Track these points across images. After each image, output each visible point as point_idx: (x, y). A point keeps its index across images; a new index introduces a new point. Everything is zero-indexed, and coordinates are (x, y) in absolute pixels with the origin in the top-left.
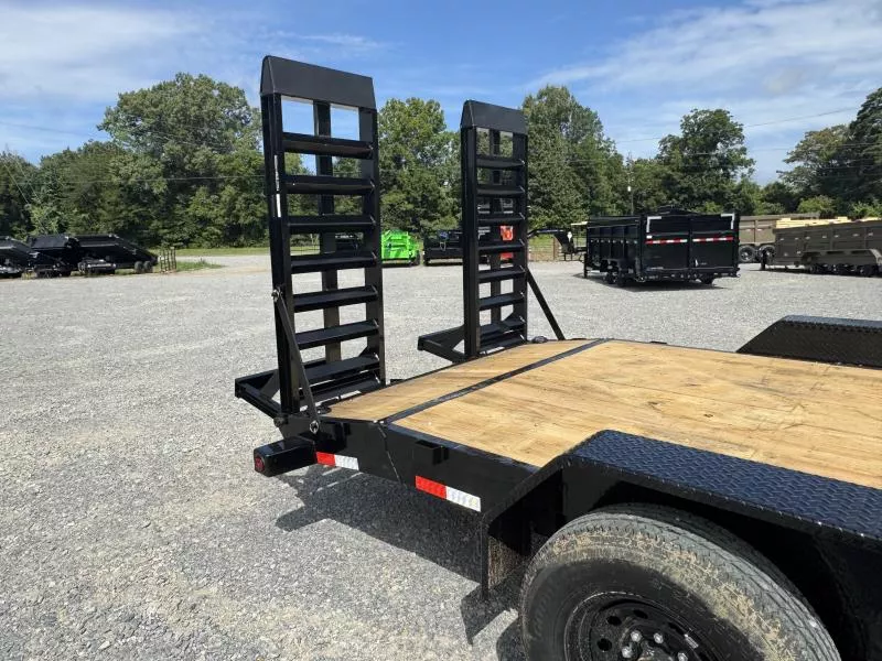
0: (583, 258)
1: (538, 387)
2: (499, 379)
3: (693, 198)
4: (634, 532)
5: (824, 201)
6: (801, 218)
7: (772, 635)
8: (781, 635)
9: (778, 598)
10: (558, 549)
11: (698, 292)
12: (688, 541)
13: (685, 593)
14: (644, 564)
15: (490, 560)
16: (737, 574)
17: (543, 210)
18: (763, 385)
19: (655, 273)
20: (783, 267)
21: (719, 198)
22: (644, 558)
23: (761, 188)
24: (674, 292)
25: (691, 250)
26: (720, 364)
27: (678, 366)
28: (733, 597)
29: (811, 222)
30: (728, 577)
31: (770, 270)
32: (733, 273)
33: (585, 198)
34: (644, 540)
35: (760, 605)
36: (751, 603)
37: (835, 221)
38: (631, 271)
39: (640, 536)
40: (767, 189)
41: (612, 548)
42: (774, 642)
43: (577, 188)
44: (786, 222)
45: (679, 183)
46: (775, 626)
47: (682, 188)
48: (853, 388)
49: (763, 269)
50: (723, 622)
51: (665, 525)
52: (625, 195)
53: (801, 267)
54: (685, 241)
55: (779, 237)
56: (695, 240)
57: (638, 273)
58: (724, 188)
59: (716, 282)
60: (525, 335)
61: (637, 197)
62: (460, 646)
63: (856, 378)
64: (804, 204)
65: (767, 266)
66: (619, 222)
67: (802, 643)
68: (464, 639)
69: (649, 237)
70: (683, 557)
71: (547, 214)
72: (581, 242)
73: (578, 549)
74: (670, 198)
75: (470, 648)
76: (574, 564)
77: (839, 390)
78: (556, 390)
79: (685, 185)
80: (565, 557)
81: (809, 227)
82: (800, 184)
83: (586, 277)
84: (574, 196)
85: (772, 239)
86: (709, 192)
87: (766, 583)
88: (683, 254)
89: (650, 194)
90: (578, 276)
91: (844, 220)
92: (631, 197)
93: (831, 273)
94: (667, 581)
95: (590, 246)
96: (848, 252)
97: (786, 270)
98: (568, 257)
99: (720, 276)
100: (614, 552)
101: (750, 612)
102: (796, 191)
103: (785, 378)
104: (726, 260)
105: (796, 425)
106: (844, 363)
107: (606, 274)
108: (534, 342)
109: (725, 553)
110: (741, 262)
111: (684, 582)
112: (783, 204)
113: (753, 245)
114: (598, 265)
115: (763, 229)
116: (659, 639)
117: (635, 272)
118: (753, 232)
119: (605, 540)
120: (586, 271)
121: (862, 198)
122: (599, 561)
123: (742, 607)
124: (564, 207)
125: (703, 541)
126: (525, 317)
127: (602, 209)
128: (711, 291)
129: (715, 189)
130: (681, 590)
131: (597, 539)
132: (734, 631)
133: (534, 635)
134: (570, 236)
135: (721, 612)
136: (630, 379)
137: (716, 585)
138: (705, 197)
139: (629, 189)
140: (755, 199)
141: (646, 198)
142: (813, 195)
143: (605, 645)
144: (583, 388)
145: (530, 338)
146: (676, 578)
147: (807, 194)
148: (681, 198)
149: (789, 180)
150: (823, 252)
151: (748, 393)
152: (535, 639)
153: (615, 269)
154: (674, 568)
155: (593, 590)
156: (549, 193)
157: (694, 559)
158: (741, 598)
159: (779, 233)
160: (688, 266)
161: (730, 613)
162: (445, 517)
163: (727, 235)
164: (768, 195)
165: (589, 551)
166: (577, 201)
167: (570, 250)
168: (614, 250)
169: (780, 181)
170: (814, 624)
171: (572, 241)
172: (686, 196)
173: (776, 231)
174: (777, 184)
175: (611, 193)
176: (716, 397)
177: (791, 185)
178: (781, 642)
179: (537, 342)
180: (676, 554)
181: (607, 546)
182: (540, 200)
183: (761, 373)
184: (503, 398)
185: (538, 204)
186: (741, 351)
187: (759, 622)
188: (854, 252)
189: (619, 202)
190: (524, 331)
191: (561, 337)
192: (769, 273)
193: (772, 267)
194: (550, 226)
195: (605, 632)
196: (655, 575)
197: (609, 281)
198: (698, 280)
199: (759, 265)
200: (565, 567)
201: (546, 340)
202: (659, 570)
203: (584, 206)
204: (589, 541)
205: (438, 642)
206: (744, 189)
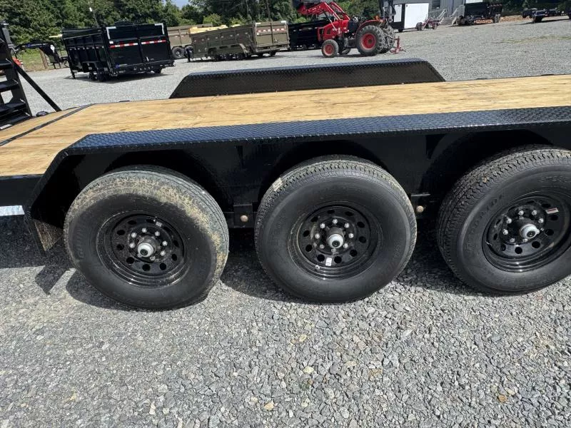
0: (68, 64)
1: (46, 137)
2: (14, 138)
3: (139, 17)
4: (115, 179)
5: (215, 17)
6: (203, 27)
7: (187, 201)
8: (190, 199)
9: (186, 186)
10: (77, 206)
11: (153, 79)
12: (142, 175)
13: (145, 198)
14: (123, 193)
15: (39, 234)
16: (167, 181)
17: (23, 29)
18: (183, 111)
19: (122, 69)
20: (200, 59)
21: (155, 15)
22: (123, 190)
23: (180, 9)
24: (139, 81)
25: (142, 50)
26: (161, 106)
27: (136, 110)
28: (167, 191)
29: (208, 29)
30: (163, 183)
31: (194, 62)
32: (171, 65)
33: (58, 17)
34: (121, 181)
35: (179, 190)
36: (175, 191)
37: (220, 28)
38: (106, 69)
39: (118, 180)
40: (183, 9)
41: (106, 192)
42: (188, 203)
43: (48, 9)
44: (195, 30)
45: (126, 5)
46: (187, 197)
47: (129, 9)
48: (223, 104)
49: (189, 61)
50: (166, 204)
51: (130, 171)
52: (89, 15)
53: (209, 58)
54: (137, 44)
55: (193, 39)
56: (142, 43)
57: (111, 70)
58: (157, 9)
59: (163, 71)
60: (30, 113)
61: (99, 16)
62: (42, 298)
63: (224, 100)
64: (205, 20)
65: (191, 60)
66: (87, 32)
67: (199, 200)
68: (43, 294)
69: (111, 42)
70: (141, 182)
71: (28, 32)
72: (63, 54)
73: (88, 200)
74: (123, 17)
75: (49, 296)
76: (88, 209)
77: (217, 106)
78: (60, 136)
79: (131, 7)
80: (82, 208)
81: (208, 32)
82: (202, 7)
83: (74, 78)
84: (46, 16)
85: (189, 42)
86: (148, 12)
87: (181, 181)
88: (137, 54)
89: (108, 13)
90: (68, 78)
91: (224, 27)
92: (94, 17)
93: (224, 60)
94: (137, 196)
95: (71, 53)
96: (229, 46)
97: (202, 61)
98: (57, 65)
99: (164, 67)
100: (107, 193)
101: (175, 195)
102: (200, 11)
103: (193, 106)
104: (165, 56)
105: (197, 123)
106: (220, 95)
107: (88, 73)
108: (38, 116)
109: (160, 175)
110: (176, 59)
111: (144, 193)
112: (195, 20)
113: (181, 46)
114: (81, 68)
115: (184, 35)
116: (144, 230)
117: (109, 69)
118: (178, 38)
119: (101, 189)
120: (73, 73)
121: (234, 15)
122: (101, 201)
123: (172, 194)
124: (41, 26)
125: (149, 172)
126: (24, 98)
127: (74, 27)
128: (162, 77)
129: (151, 10)
130: (144, 197)
131: (97, 190)
132: (172, 206)
133: (80, 259)
134: (53, 48)
135: (163, 200)
136: (108, 121)
137: (158, 189)
138: (146, 16)
139: (91, 10)
140: (177, 16)
141: (106, 17)
142: (210, 13)
143: (120, 247)
144: (77, 131)
145: (34, 114)
146: (140, 193)
147: (206, 13)
148: (131, 16)
149: (194, 3)
150: (218, 48)
151: (175, 115)
152: (82, 260)
153: (94, 69)
154: (138, 188)
155: (103, 219)
156: (24, 14)
157: (146, 181)
158: (171, 190)
159: (193, 37)
160: (143, 62)
161: (168, 198)
162: (6, 242)
163: (162, 38)
164: (185, 14)
165: (94, 199)
166: (51, 21)
167: (57, 60)
168: (90, 55)
169: (190, 4)
170: (204, 192)
171: (56, 53)
172: (134, 15)
173: (191, 35)
174: (188, 6)
175: (78, 14)
176: (157, 120)
177: (196, 6)
178: (190, 202)
179: (41, 116)
180: (138, 182)
181: (102, 191)
182: (17, 20)
183: (181, 106)
184: (19, 147)
185: (17, 24)
186: (171, 98)
187: (180, 197)
188: (232, 46)
189: (85, 20)
190: (27, 110)
191: (58, 109)
192: (193, 63)
193: (194, 59)
194: (33, 41)
195: (118, 240)
196: (130, 196)
197: (92, 78)
198: (152, 72)
199: (187, 60)
200: (84, 213)
201: (47, 113)
202: (131, 192)
203: (59, 25)
204: (92, 193)
205: (25, 303)
206: (169, 10)
